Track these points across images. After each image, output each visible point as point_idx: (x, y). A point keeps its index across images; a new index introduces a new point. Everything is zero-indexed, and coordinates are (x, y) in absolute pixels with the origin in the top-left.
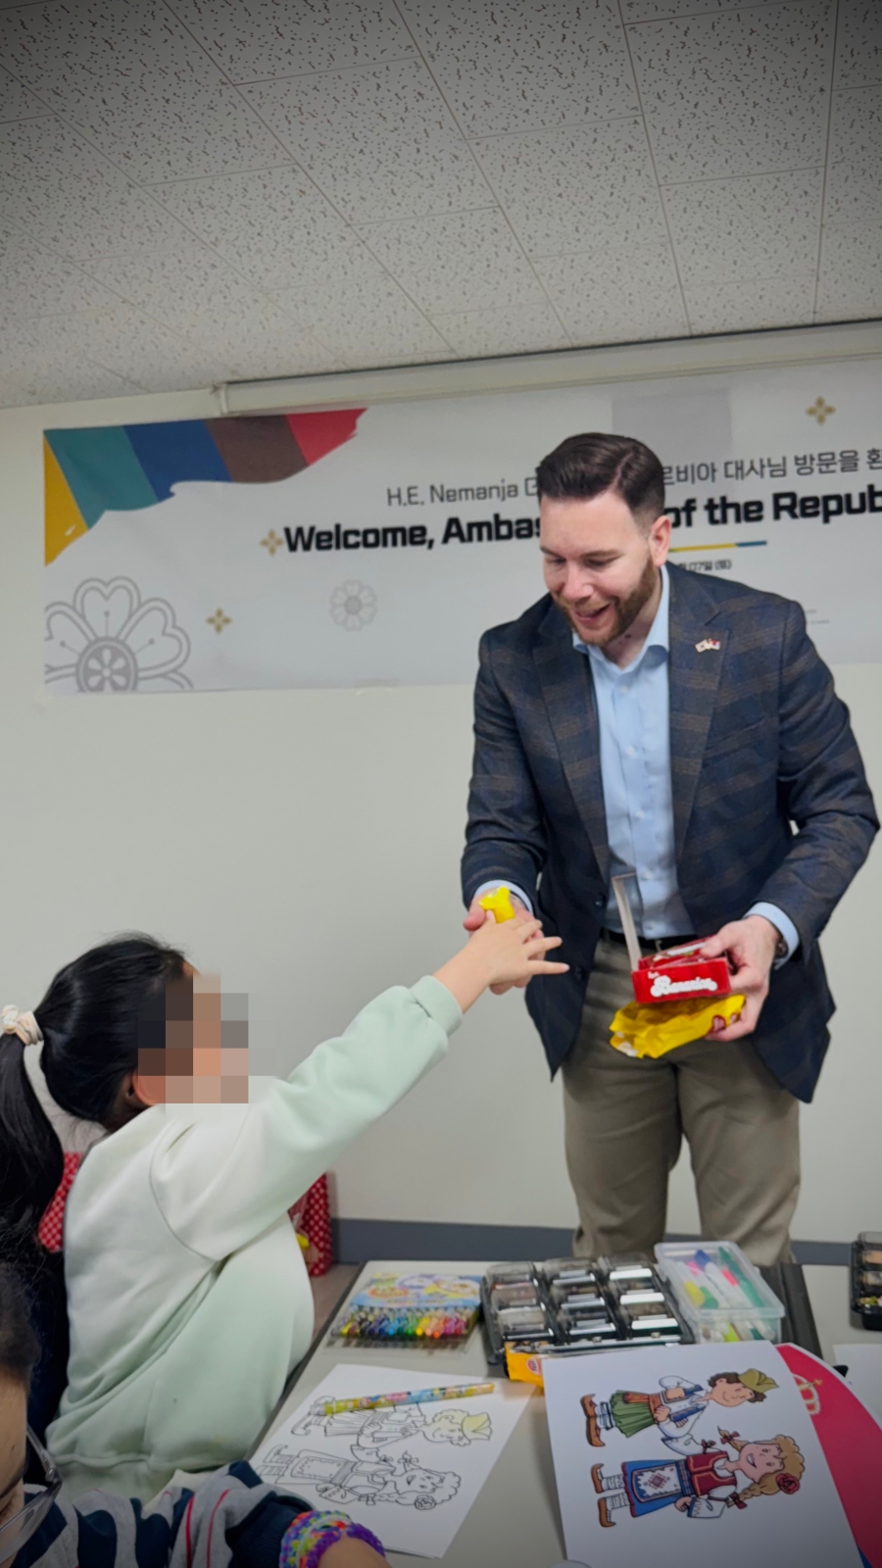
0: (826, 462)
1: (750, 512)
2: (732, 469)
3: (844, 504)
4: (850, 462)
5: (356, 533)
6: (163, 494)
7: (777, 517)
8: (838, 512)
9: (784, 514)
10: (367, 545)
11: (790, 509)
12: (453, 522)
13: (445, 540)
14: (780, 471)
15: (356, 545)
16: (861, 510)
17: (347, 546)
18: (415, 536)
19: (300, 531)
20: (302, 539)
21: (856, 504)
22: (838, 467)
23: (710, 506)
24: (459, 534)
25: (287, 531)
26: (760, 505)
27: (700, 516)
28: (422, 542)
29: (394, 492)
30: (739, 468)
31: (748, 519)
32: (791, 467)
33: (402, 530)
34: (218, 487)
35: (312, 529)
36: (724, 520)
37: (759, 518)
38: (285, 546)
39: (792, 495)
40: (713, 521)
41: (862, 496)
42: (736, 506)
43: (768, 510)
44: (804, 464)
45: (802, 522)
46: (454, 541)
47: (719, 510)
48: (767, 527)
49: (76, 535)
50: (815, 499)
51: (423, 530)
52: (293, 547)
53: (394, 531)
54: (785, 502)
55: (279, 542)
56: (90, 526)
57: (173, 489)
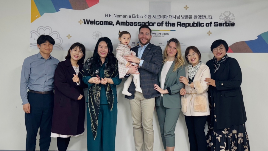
0: (187, 17)
1: (173, 25)
2: (170, 17)
4: (191, 17)
5: (98, 22)
6: (58, 10)
7: (177, 26)
8: (188, 26)
9: (179, 26)
10: (100, 24)
11: (180, 25)
12: (118, 21)
13: (116, 25)
14: (178, 18)
15: (98, 24)
16: (192, 26)
17: (96, 24)
18: (110, 23)
19: (87, 20)
20: (87, 22)
22: (189, 18)
23: (166, 23)
24: (119, 24)
25: (84, 20)
26: (175, 24)
27: (164, 25)
28: (112, 25)
29: (106, 15)
30: (172, 17)
31: (173, 26)
32: (181, 17)
33: (108, 22)
34: (70, 10)
35: (89, 20)
36: (168, 26)
37: (175, 26)
38: (84, 23)
39: (180, 22)
40: (166, 26)
41: (192, 23)
42: (170, 23)
44: (183, 17)
45: (182, 27)
47: (168, 24)
48: (176, 28)
49: (38, 17)
50: (184, 23)
51: (112, 22)
53: (106, 22)
55: (82, 22)
56: (41, 15)
57: (60, 10)
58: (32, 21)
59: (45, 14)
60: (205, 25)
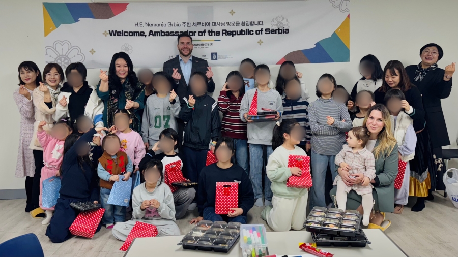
0: (233, 24)
1: (217, 33)
2: (213, 24)
3: (236, 33)
4: (238, 24)
5: (127, 32)
6: (77, 20)
7: (223, 35)
8: (235, 35)
9: (224, 34)
10: (130, 35)
12: (151, 31)
13: (149, 35)
14: (223, 25)
15: (127, 35)
16: (240, 34)
17: (125, 35)
18: (142, 34)
19: (113, 31)
20: (113, 33)
21: (239, 33)
22: (235, 25)
23: (209, 32)
24: (152, 34)
25: (110, 31)
26: (219, 32)
27: (207, 34)
28: (143, 36)
29: (136, 23)
30: (215, 24)
31: (217, 35)
32: (226, 25)
33: (139, 32)
34: (91, 20)
35: (116, 31)
36: (212, 35)
37: (219, 35)
38: (109, 35)
39: (226, 30)
40: (209, 35)
41: (240, 31)
42: (214, 32)
43: (221, 33)
44: (228, 24)
45: (228, 36)
46: (151, 36)
47: (211, 33)
48: (220, 37)
49: (53, 30)
50: (230, 31)
51: (144, 33)
52: (111, 35)
53: (137, 32)
54: (224, 32)
55: (108, 34)
56: (57, 27)
57: (79, 19)
58: (46, 35)
59: (62, 25)
60: (255, 32)
